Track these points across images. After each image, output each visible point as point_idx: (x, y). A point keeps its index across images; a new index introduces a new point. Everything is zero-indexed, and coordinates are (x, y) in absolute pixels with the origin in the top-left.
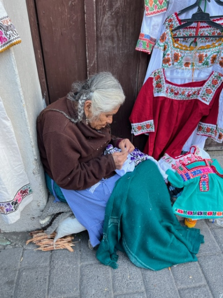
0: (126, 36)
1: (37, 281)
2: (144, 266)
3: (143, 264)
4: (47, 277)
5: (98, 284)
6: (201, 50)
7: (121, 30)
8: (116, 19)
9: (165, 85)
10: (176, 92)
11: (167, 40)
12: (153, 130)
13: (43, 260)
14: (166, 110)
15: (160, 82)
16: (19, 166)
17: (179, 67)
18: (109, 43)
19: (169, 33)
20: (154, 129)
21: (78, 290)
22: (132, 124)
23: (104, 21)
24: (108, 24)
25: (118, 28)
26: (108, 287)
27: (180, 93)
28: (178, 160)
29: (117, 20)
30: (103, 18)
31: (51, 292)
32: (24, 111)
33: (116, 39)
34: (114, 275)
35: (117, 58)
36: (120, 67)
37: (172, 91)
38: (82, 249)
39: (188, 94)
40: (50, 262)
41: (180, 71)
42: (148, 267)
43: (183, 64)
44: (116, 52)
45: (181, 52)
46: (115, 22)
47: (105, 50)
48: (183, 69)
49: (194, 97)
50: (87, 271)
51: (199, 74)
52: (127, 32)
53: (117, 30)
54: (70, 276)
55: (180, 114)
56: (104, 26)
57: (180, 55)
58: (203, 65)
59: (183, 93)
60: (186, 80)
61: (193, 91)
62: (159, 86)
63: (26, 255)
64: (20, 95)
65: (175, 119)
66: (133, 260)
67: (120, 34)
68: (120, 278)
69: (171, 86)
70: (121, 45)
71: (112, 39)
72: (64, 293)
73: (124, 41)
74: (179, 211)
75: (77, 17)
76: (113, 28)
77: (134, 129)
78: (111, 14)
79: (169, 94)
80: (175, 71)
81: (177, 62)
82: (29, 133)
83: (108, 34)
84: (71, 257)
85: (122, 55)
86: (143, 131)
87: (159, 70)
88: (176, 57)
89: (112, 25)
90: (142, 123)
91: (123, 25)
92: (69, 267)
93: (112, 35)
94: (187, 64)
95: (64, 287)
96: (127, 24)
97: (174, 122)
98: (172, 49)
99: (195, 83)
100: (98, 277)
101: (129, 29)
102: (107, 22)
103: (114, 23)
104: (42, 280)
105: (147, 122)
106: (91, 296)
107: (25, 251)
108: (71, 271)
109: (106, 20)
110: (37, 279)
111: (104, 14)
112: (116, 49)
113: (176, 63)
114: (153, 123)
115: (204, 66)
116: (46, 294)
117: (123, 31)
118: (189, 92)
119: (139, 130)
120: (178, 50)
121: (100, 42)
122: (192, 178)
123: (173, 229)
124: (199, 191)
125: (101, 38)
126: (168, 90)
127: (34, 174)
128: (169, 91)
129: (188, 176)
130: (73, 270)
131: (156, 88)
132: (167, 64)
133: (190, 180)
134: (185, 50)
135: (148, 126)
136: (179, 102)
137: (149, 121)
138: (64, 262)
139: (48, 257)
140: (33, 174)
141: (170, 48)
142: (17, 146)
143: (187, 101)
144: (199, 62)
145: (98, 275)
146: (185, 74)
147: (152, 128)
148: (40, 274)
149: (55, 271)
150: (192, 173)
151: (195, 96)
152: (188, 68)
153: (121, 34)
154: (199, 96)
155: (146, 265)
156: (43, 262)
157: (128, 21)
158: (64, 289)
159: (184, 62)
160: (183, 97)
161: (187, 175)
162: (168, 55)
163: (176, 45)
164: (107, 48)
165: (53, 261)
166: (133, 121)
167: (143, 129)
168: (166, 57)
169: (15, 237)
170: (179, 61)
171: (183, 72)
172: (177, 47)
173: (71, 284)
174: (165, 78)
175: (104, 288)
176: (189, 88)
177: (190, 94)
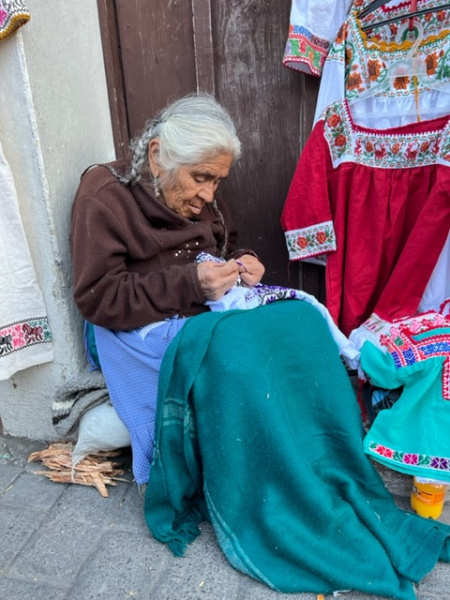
0: (272, 50)
1: (8, 533)
2: (248, 567)
3: (248, 560)
4: (30, 531)
5: (123, 576)
6: (429, 44)
7: (263, 39)
8: (251, 20)
9: (351, 135)
10: (378, 148)
11: (349, 38)
12: (333, 247)
13: (44, 497)
14: (360, 197)
15: (342, 130)
16: (25, 270)
17: (381, 91)
18: (241, 68)
19: (353, 21)
20: (334, 243)
21: (74, 576)
22: (286, 233)
23: (229, 26)
24: (237, 31)
25: (257, 35)
26: (139, 591)
27: (388, 149)
28: (397, 325)
29: (254, 21)
30: (227, 21)
31: (20, 561)
32: (37, 155)
33: (253, 59)
34: (168, 570)
35: (257, 96)
36: (265, 115)
37: (369, 148)
38: (128, 498)
39: (408, 150)
40: (54, 506)
41: (384, 100)
42: (257, 571)
43: (391, 83)
44: (255, 83)
45: (385, 59)
46: (250, 25)
47: (233, 82)
48: (392, 96)
49: (427, 161)
50: (114, 543)
51: (433, 103)
52: (274, 42)
53: (254, 41)
54: (74, 543)
55: (397, 205)
56: (230, 36)
57: (380, 62)
58: (439, 78)
59: (395, 150)
60: (403, 119)
61: (420, 142)
62: (341, 141)
63: (20, 482)
64: (30, 121)
65: (383, 217)
66: (226, 546)
67: (261, 47)
68: (178, 581)
69: (365, 135)
70: (263, 69)
71: (245, 58)
72: (44, 572)
73: (270, 60)
74: (380, 450)
75: (182, 26)
76: (247, 37)
77: (290, 244)
78: (242, 12)
79: (364, 157)
80: (375, 101)
81: (375, 79)
82: (45, 202)
83: (236, 49)
84: (98, 507)
85: (267, 90)
86: (312, 249)
87: (337, 104)
88: (373, 70)
89: (245, 32)
90: (306, 229)
91: (266, 28)
92: (82, 524)
93: (246, 51)
94: (401, 82)
95: (50, 560)
96: (274, 26)
97: (381, 225)
98: (361, 53)
99: (425, 123)
100: (130, 560)
101: (277, 35)
102: (235, 28)
103: (248, 29)
104: (18, 533)
105: (317, 226)
106: (92, 597)
107: (23, 476)
108: (83, 533)
109: (232, 24)
110: (11, 528)
111: (229, 13)
112: (255, 78)
113: (373, 84)
114: (331, 228)
115: (443, 80)
116: (9, 562)
117: (266, 41)
118: (411, 146)
119: (303, 247)
120: (376, 53)
121: (223, 66)
122: (419, 360)
123: (353, 490)
124: (440, 397)
125: (225, 59)
126: (359, 146)
127: (55, 296)
128: (363, 148)
129: (410, 355)
130: (86, 532)
131: (336, 148)
132: (356, 90)
133: (415, 364)
134: (390, 51)
135: (321, 237)
136: (389, 173)
137: (321, 225)
138: (78, 513)
139: (56, 495)
140: (53, 298)
141: (356, 54)
142: (20, 222)
143: (410, 170)
144: (429, 73)
145: (133, 558)
146: (399, 105)
147: (330, 241)
148: (23, 521)
149: (50, 524)
150: (423, 349)
151: (429, 157)
152: (403, 90)
153: (263, 46)
154: (438, 155)
155: (252, 566)
156: (42, 503)
157: (274, 19)
158: (47, 563)
159: (392, 77)
160: (398, 159)
161: (409, 353)
162: (355, 68)
163: (369, 45)
164: (237, 78)
165: (59, 505)
166: (288, 224)
167: (311, 245)
168: (352, 73)
169: (21, 447)
170: (379, 78)
171: (392, 103)
172: (373, 49)
173: (66, 559)
174: (351, 120)
175: (129, 589)
176: (410, 136)
177: (412, 150)
